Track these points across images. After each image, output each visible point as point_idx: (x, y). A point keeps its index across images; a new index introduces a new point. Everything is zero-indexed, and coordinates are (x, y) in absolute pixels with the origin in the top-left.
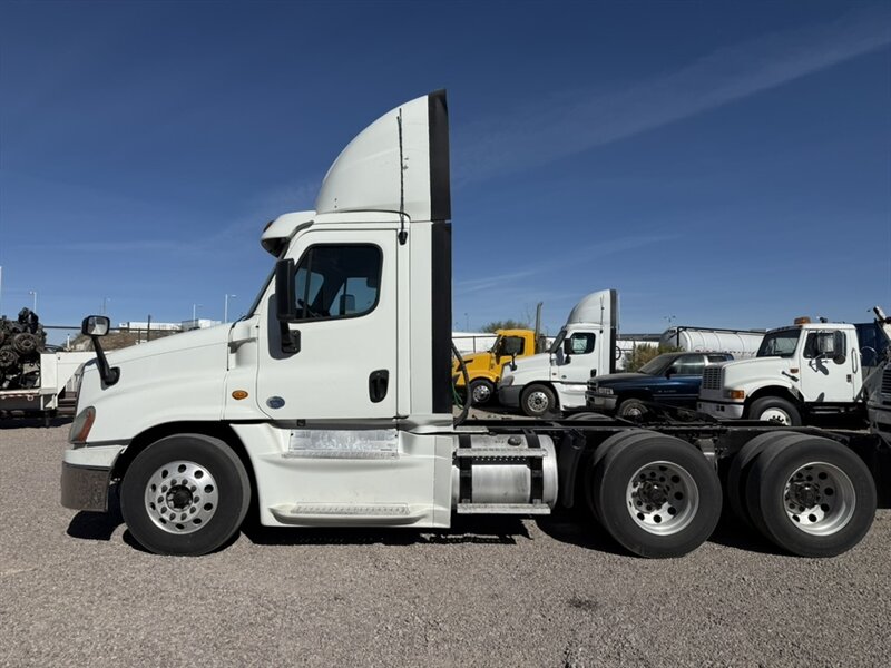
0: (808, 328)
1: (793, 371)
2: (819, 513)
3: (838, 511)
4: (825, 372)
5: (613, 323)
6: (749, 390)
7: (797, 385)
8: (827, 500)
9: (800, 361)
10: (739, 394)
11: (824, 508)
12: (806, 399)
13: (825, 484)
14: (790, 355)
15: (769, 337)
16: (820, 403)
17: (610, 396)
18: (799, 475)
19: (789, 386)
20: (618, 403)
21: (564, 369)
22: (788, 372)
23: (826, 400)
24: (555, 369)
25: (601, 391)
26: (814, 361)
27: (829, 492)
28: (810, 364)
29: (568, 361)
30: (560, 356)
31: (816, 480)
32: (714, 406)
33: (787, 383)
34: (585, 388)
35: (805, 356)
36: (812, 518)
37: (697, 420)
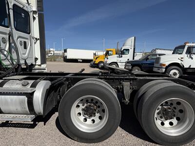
0: (188, 45)
1: (182, 58)
2: (175, 121)
3: (184, 122)
4: (192, 59)
5: (134, 46)
6: (167, 64)
7: (182, 62)
8: (180, 115)
9: (184, 55)
10: (164, 65)
11: (178, 119)
12: (185, 67)
13: (179, 107)
14: (181, 54)
15: (176, 48)
16: (189, 68)
17: (130, 66)
18: (166, 102)
19: (180, 63)
20: (132, 68)
21: (120, 59)
22: (180, 58)
23: (191, 67)
24: (118, 59)
25: (128, 64)
26: (189, 55)
27: (181, 111)
28: (187, 56)
29: (122, 57)
30: (120, 55)
31: (175, 105)
32: (157, 69)
33: (179, 62)
34: (125, 64)
35: (186, 54)
36: (171, 124)
37: (124, 74)
